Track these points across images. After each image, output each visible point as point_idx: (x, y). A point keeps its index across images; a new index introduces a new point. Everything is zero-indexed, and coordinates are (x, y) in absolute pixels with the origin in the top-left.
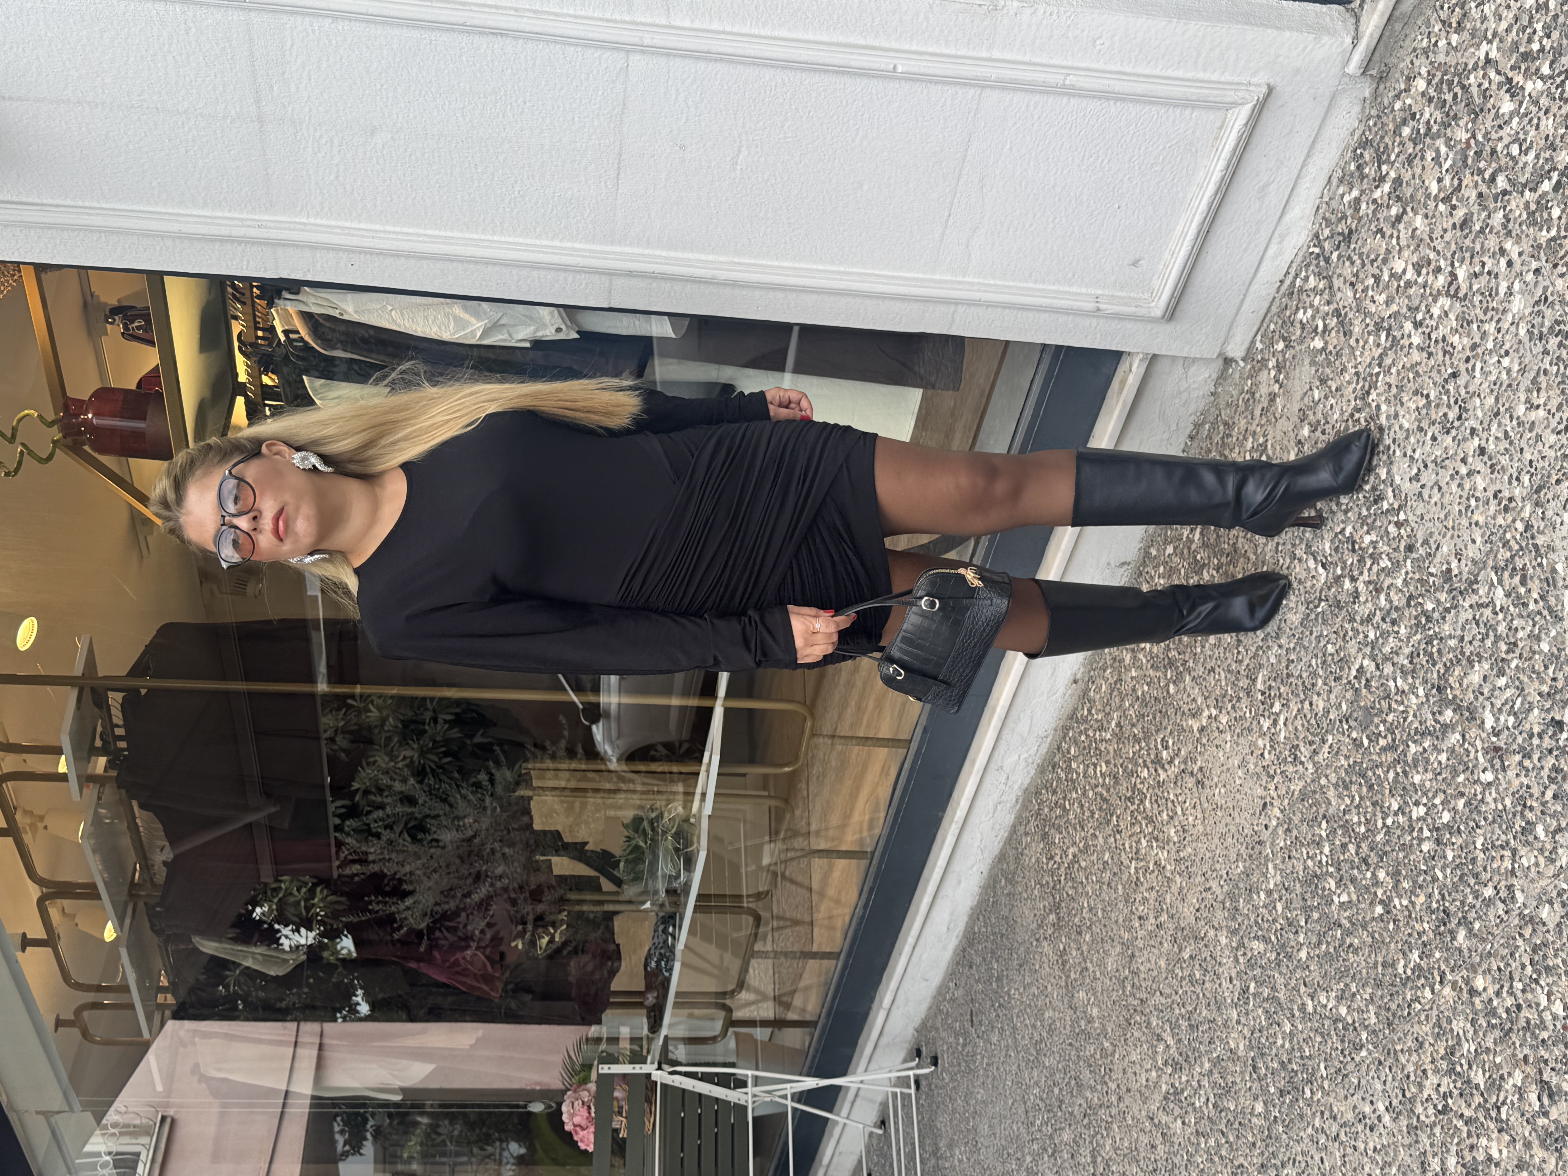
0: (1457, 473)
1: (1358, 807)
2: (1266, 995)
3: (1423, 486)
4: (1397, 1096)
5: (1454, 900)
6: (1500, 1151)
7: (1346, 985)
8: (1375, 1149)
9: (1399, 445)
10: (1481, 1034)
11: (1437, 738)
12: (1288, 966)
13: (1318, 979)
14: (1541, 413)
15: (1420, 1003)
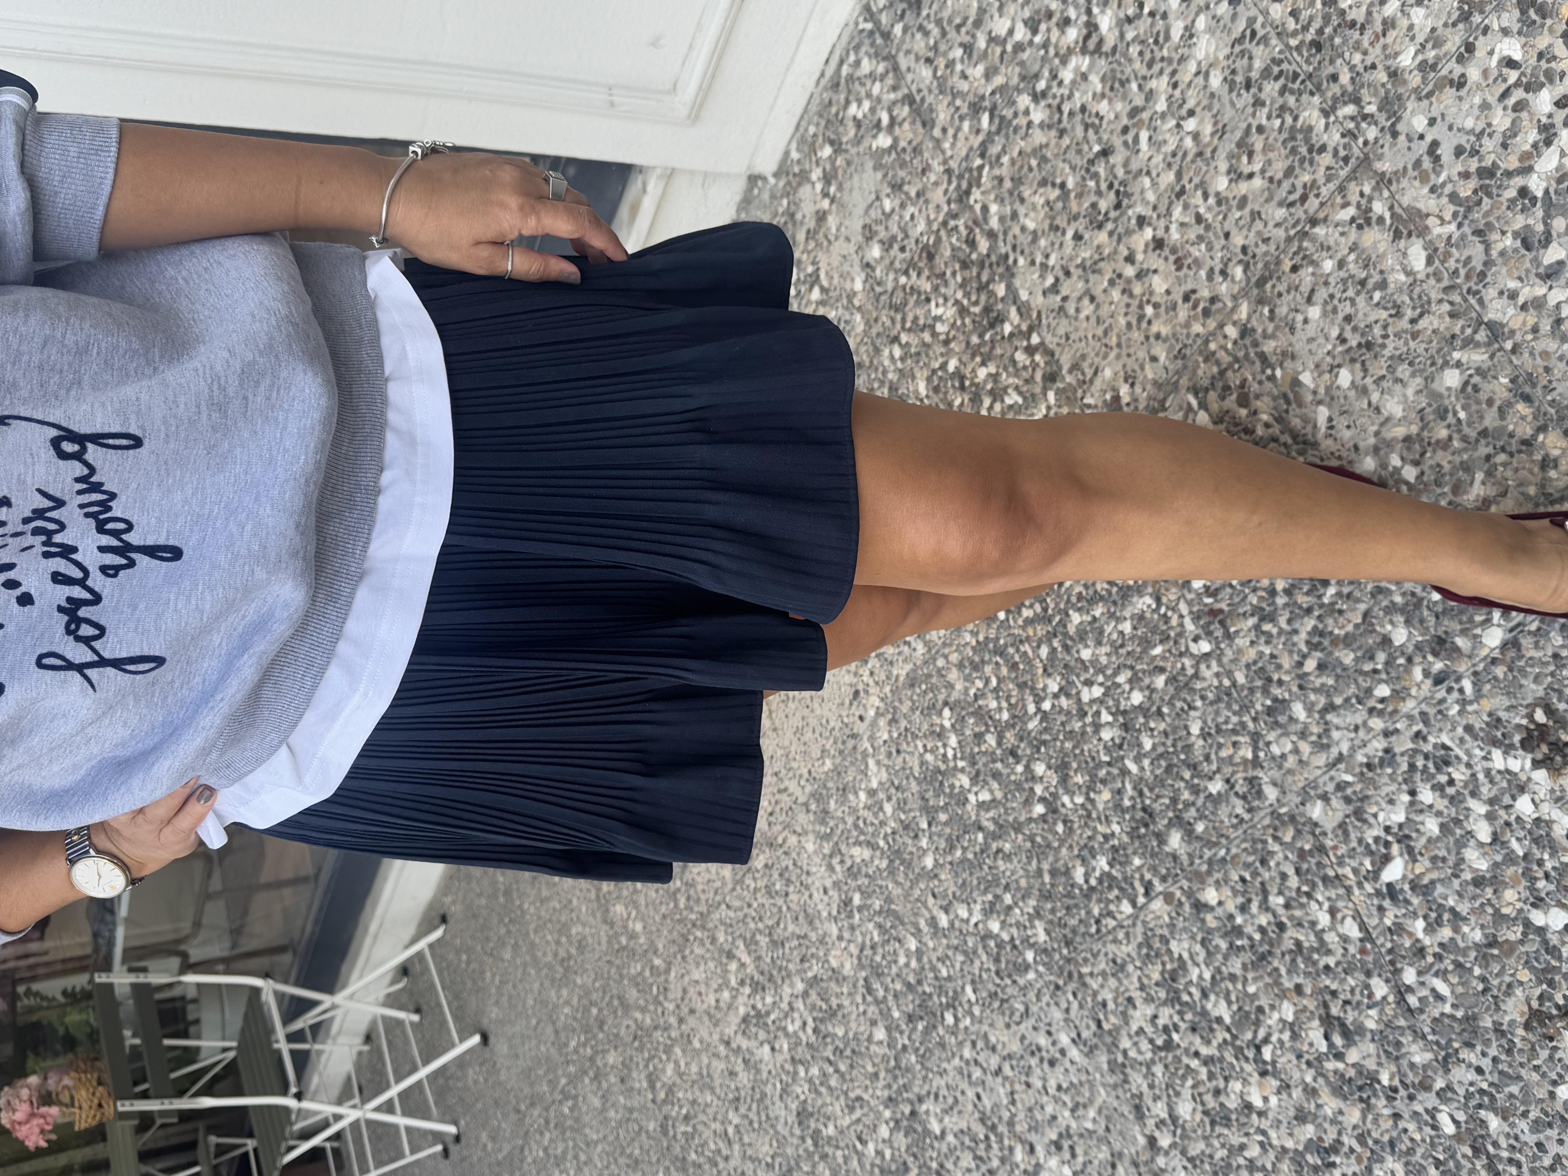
0: (1120, 276)
1: (996, 690)
2: (878, 908)
3: (1065, 299)
4: (1088, 1027)
5: (1158, 797)
6: (1266, 1099)
7: (997, 897)
8: (1059, 1088)
9: (1022, 252)
10: (1219, 957)
11: (1115, 603)
12: (906, 875)
13: (952, 889)
14: (1257, 182)
15: (1114, 918)
